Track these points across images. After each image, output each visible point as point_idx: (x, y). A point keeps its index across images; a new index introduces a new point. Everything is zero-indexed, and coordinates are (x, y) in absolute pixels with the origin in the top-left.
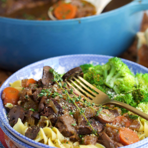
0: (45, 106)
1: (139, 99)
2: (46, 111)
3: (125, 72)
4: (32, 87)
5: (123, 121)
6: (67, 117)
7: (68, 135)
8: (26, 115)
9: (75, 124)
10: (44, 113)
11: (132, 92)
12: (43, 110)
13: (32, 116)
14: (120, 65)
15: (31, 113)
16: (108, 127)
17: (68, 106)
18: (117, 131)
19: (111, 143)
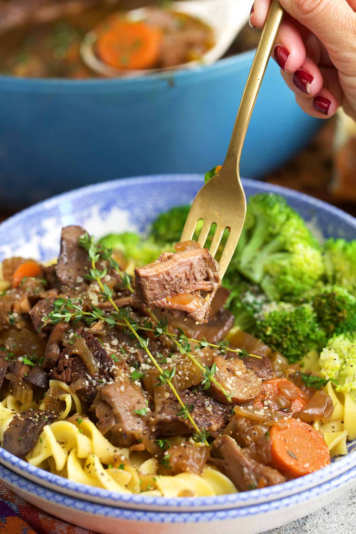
0: (61, 351)
1: (331, 320)
2: (65, 368)
3: (294, 240)
4: (29, 290)
5: (284, 394)
6: (122, 388)
7: (126, 442)
8: (8, 376)
9: (145, 410)
10: (59, 373)
11: (313, 298)
12: (57, 364)
13: (26, 380)
14: (282, 218)
15: (24, 371)
16: (241, 417)
17: (127, 352)
18: (265, 430)
19: (246, 470)
